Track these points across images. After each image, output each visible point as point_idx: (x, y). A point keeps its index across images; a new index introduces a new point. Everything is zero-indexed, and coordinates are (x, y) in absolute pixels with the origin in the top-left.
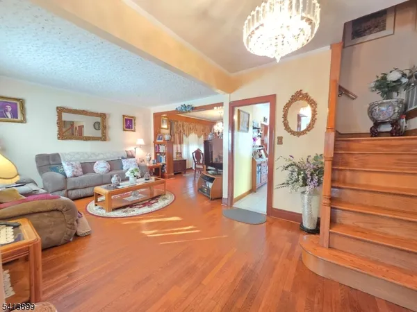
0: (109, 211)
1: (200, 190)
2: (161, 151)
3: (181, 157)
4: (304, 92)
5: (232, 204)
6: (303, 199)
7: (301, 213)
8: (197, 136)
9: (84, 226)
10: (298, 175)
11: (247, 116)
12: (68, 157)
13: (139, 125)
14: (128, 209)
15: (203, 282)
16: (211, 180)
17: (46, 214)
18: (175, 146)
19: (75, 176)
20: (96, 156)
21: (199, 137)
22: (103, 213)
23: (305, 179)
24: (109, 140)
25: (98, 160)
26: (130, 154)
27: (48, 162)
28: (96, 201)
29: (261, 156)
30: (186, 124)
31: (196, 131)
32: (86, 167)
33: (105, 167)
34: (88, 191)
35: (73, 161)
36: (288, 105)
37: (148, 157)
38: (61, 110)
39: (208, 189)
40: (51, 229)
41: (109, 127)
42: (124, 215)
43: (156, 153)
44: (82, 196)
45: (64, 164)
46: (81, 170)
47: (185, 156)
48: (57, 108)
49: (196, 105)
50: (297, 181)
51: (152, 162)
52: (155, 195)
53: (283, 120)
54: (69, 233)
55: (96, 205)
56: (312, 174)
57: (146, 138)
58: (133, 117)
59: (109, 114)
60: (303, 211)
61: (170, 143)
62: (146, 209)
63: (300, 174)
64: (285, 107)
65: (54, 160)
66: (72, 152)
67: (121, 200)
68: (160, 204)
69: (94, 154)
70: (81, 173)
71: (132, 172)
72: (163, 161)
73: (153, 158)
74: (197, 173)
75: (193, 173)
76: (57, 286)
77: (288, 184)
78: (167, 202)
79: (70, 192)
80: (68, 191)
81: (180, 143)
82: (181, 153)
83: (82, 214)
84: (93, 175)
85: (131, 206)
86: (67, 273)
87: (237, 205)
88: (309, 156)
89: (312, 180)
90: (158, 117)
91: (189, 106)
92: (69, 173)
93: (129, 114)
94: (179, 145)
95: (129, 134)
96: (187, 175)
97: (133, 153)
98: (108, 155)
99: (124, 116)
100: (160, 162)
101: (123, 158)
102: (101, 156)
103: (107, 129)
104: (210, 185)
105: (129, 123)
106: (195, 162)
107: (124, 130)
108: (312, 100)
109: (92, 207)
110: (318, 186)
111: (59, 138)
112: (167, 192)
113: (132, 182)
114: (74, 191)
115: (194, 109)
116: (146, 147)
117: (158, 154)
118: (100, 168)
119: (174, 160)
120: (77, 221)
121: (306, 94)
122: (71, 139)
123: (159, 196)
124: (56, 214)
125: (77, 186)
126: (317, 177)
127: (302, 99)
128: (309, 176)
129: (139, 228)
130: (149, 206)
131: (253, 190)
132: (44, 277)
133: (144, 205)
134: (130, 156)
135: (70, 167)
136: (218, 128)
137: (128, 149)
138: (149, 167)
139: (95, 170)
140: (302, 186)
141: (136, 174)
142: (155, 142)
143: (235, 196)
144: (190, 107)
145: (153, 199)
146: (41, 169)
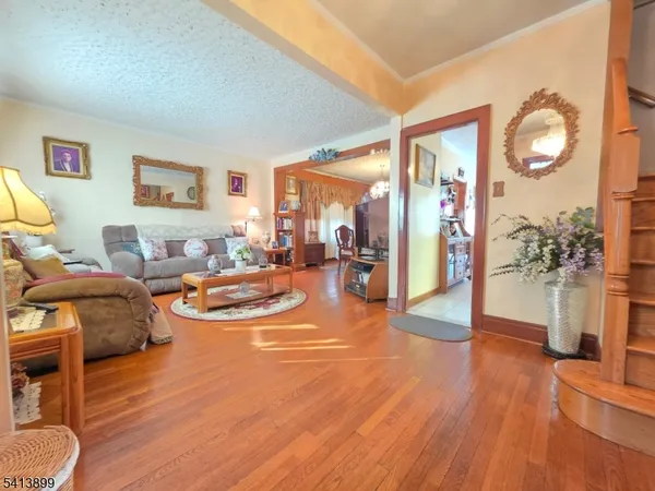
0: (203, 312)
1: (349, 288)
2: (285, 228)
3: (317, 238)
4: (549, 92)
5: (404, 308)
6: (550, 294)
7: (544, 323)
8: (342, 207)
9: (162, 328)
10: (540, 247)
11: (432, 157)
12: (148, 232)
13: (252, 186)
14: (233, 310)
15: (358, 431)
16: (368, 268)
17: (102, 301)
18: (307, 222)
19: (156, 259)
20: (189, 230)
21: (346, 208)
22: (194, 313)
23: (556, 255)
24: (208, 209)
25: (190, 237)
26: (238, 231)
27: (120, 238)
28: (185, 297)
29: (454, 234)
30: (325, 187)
31: (342, 200)
32: (173, 248)
33: (200, 248)
34: (175, 283)
35: (156, 237)
36: (516, 121)
37: (266, 237)
38: (139, 162)
39: (362, 286)
40: (109, 327)
41: (208, 189)
42: (225, 317)
43: (278, 232)
44: (166, 289)
45: (141, 240)
46: (165, 250)
47: (322, 238)
48: (134, 157)
49: (342, 149)
50: (539, 258)
51: (270, 245)
52: (275, 291)
53: (504, 150)
54: (137, 336)
55: (185, 303)
56: (571, 245)
57: (262, 207)
58: (243, 174)
59: (207, 169)
60: (551, 320)
61: (300, 216)
62: (260, 312)
63: (546, 245)
64: (509, 125)
65: (128, 235)
66: (154, 224)
67: (221, 296)
68: (282, 305)
69: (185, 228)
70: (166, 256)
71: (240, 252)
72: (289, 243)
73: (273, 239)
74: (342, 265)
75: (337, 265)
76: (110, 413)
77: (518, 266)
78: (294, 302)
79: (149, 282)
80: (145, 280)
81: (315, 218)
82: (316, 233)
83: (160, 308)
84: (182, 258)
85: (238, 305)
86: (127, 396)
87: (413, 311)
88: (562, 213)
89: (571, 256)
90: (281, 174)
91: (330, 151)
92: (147, 255)
93: (238, 168)
94: (314, 222)
95: (238, 199)
96: (327, 267)
97: (244, 231)
98: (205, 231)
99: (229, 172)
100: (285, 245)
101: (227, 236)
102: (195, 233)
103: (205, 191)
104: (365, 278)
105: (237, 184)
106: (339, 245)
107: (230, 194)
108: (568, 105)
109: (178, 305)
110: (586, 267)
111: (135, 204)
112: (294, 290)
113: (240, 268)
114: (154, 282)
115: (338, 155)
116: (263, 222)
117: (281, 234)
118: (193, 249)
119: (306, 243)
120: (151, 318)
121: (555, 94)
122: (152, 205)
123: (281, 294)
124: (118, 302)
125: (159, 273)
126: (582, 250)
127: (546, 106)
128: (564, 247)
129: (248, 337)
130: (265, 308)
131: (442, 288)
132: (86, 401)
133: (258, 305)
134: (238, 234)
135: (150, 245)
136: (377, 191)
137: (235, 224)
138: (267, 253)
139: (186, 252)
140: (550, 269)
141: (246, 255)
142: (276, 214)
143: (411, 296)
144: (333, 153)
145: (272, 297)
146: (110, 247)
